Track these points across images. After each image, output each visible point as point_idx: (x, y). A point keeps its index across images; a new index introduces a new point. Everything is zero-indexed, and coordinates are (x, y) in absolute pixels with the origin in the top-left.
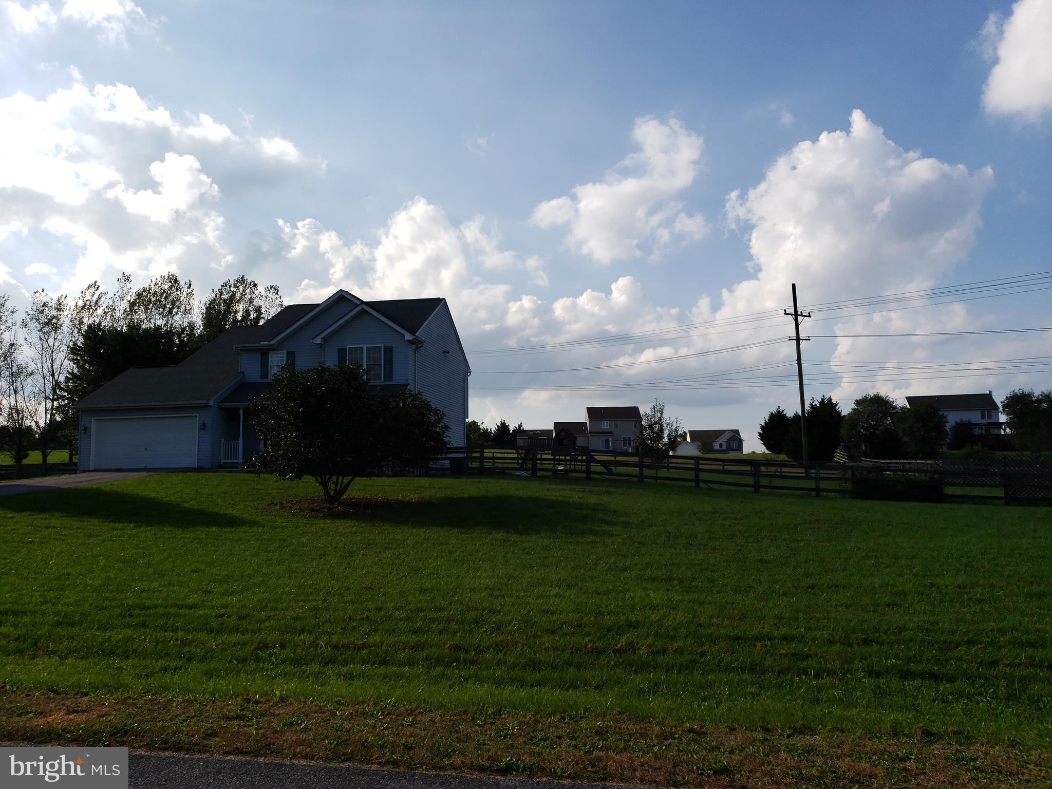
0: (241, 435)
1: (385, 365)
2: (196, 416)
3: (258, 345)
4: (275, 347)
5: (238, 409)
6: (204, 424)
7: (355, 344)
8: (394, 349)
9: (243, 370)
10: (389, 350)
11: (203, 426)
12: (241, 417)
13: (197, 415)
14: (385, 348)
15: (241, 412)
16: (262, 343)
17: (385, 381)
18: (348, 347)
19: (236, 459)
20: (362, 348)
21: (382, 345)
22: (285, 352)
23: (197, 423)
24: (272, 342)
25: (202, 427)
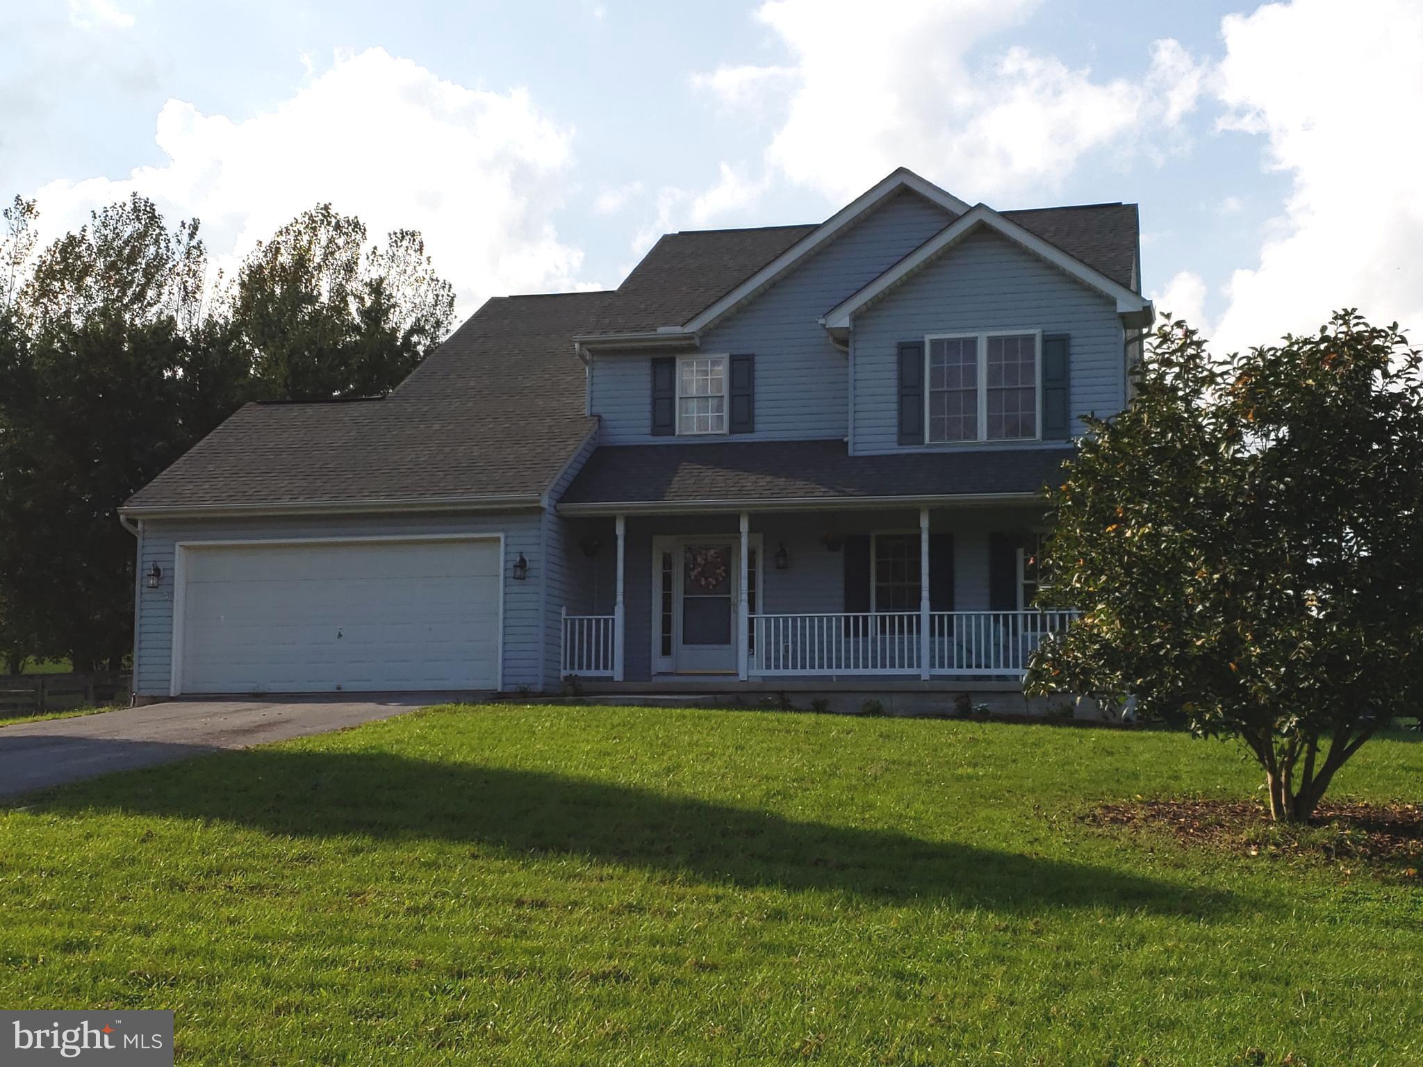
0: (620, 598)
1: (1045, 390)
2: (498, 539)
3: (651, 335)
4: (697, 342)
5: (611, 521)
6: (522, 564)
7: (953, 329)
8: (1073, 342)
9: (596, 410)
10: (1058, 346)
11: (520, 569)
12: (621, 543)
13: (501, 535)
14: (1046, 340)
15: (620, 530)
16: (662, 330)
17: (1044, 438)
18: (928, 338)
19: (606, 667)
20: (973, 342)
21: (1037, 332)
22: (726, 357)
23: (498, 560)
24: (693, 328)
25: (519, 572)
